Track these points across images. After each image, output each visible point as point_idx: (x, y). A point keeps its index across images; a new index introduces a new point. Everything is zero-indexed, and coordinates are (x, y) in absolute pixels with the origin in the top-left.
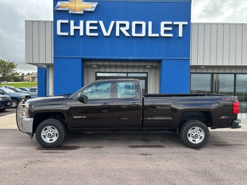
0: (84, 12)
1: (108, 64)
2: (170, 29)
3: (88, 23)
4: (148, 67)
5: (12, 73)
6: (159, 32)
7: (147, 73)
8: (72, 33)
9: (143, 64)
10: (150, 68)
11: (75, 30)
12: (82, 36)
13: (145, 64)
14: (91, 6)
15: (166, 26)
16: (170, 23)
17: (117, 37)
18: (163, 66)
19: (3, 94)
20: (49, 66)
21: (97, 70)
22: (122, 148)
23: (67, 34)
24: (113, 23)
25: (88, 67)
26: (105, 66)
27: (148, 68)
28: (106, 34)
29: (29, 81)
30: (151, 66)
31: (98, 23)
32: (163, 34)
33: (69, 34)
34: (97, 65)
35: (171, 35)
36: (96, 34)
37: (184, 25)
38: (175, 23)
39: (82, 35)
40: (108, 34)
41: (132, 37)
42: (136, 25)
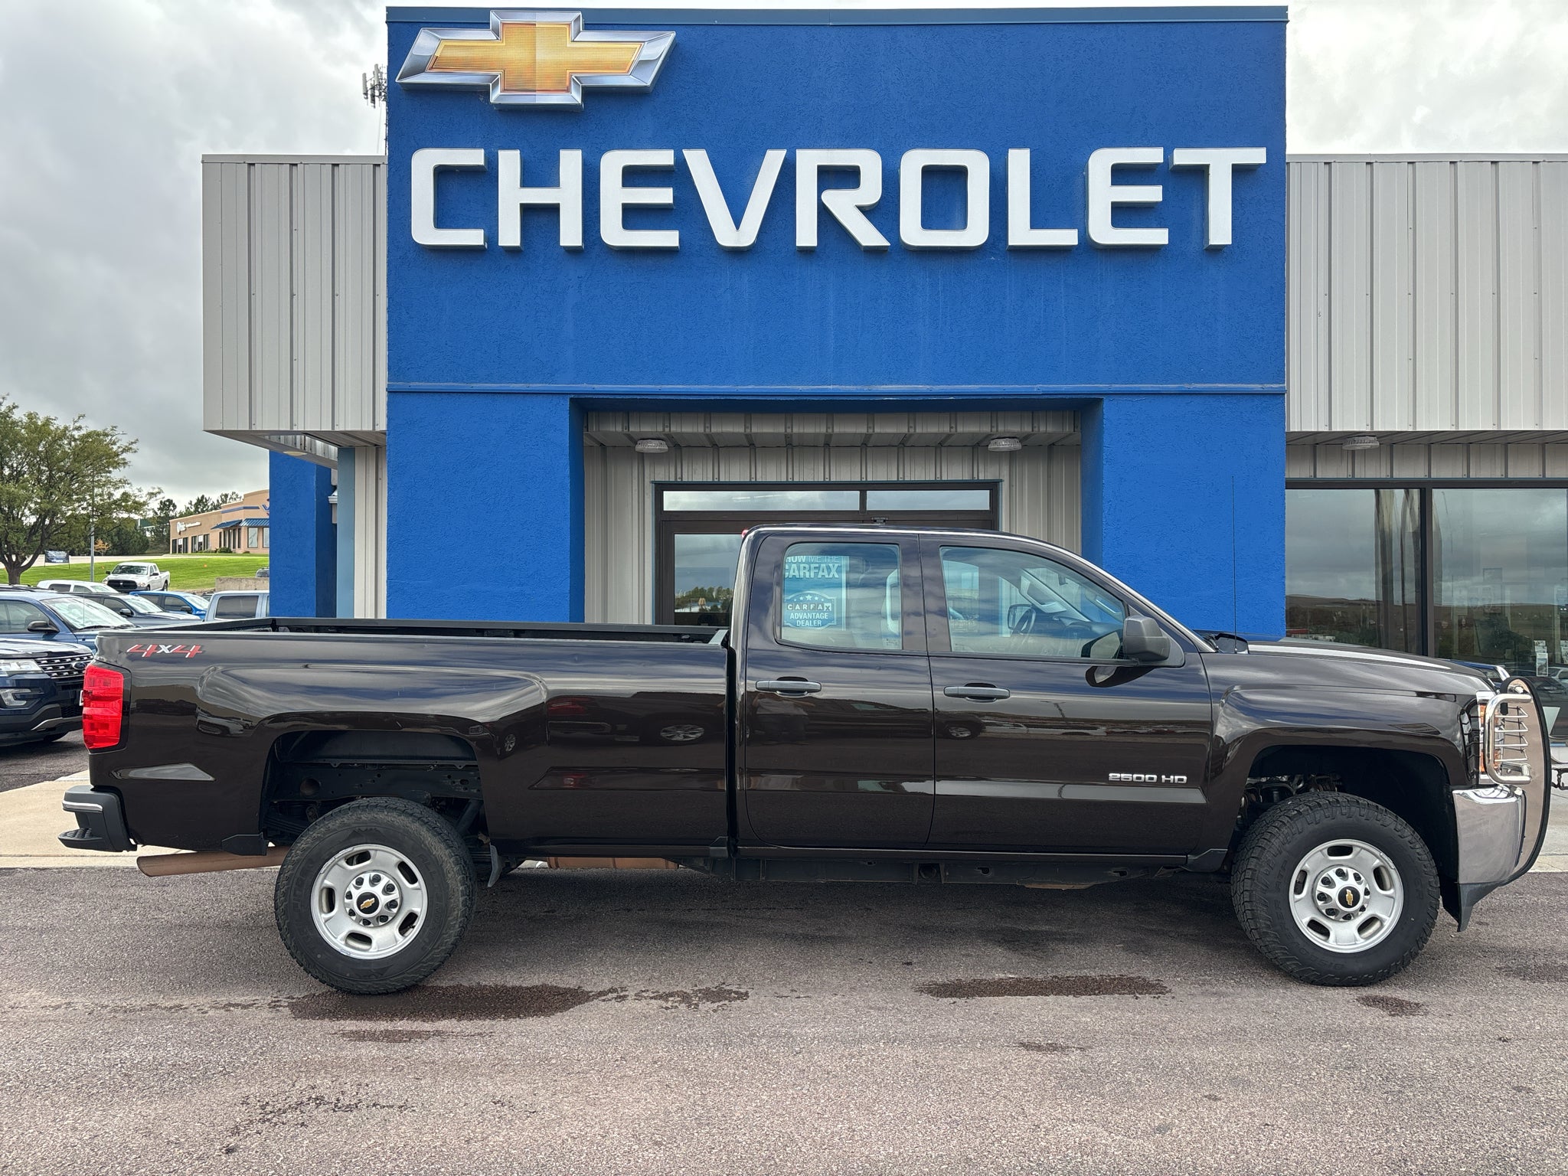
0: (589, 93)
1: (739, 429)
2: (1152, 194)
3: (613, 163)
4: (1004, 445)
5: (99, 498)
6: (1077, 217)
7: (993, 487)
8: (510, 235)
9: (970, 427)
10: (1011, 455)
11: (527, 210)
12: (572, 251)
13: (986, 429)
14: (634, 58)
15: (1122, 174)
16: (1152, 155)
17: (807, 251)
18: (1106, 439)
19: (49, 634)
20: (351, 446)
21: (663, 474)
22: (875, 997)
23: (474, 237)
24: (773, 161)
25: (605, 450)
26: (715, 448)
27: (999, 455)
28: (727, 233)
29: (202, 548)
30: (1023, 439)
31: (680, 162)
32: (1103, 231)
33: (492, 236)
34: (668, 438)
35: (1158, 236)
36: (668, 238)
37: (1240, 172)
38: (1184, 157)
39: (577, 242)
40: (746, 235)
41: (899, 252)
42: (929, 172)
